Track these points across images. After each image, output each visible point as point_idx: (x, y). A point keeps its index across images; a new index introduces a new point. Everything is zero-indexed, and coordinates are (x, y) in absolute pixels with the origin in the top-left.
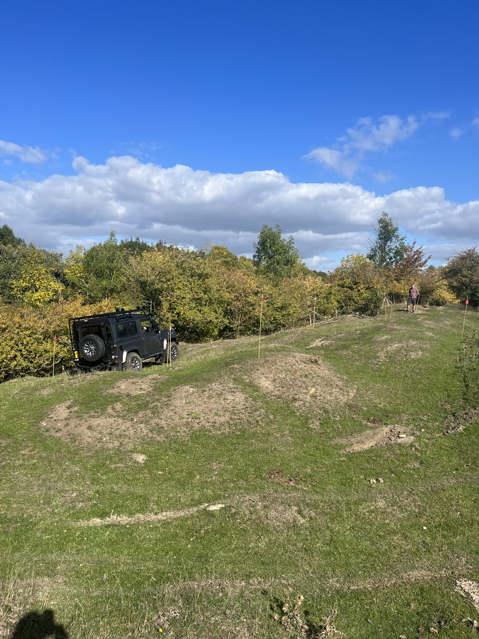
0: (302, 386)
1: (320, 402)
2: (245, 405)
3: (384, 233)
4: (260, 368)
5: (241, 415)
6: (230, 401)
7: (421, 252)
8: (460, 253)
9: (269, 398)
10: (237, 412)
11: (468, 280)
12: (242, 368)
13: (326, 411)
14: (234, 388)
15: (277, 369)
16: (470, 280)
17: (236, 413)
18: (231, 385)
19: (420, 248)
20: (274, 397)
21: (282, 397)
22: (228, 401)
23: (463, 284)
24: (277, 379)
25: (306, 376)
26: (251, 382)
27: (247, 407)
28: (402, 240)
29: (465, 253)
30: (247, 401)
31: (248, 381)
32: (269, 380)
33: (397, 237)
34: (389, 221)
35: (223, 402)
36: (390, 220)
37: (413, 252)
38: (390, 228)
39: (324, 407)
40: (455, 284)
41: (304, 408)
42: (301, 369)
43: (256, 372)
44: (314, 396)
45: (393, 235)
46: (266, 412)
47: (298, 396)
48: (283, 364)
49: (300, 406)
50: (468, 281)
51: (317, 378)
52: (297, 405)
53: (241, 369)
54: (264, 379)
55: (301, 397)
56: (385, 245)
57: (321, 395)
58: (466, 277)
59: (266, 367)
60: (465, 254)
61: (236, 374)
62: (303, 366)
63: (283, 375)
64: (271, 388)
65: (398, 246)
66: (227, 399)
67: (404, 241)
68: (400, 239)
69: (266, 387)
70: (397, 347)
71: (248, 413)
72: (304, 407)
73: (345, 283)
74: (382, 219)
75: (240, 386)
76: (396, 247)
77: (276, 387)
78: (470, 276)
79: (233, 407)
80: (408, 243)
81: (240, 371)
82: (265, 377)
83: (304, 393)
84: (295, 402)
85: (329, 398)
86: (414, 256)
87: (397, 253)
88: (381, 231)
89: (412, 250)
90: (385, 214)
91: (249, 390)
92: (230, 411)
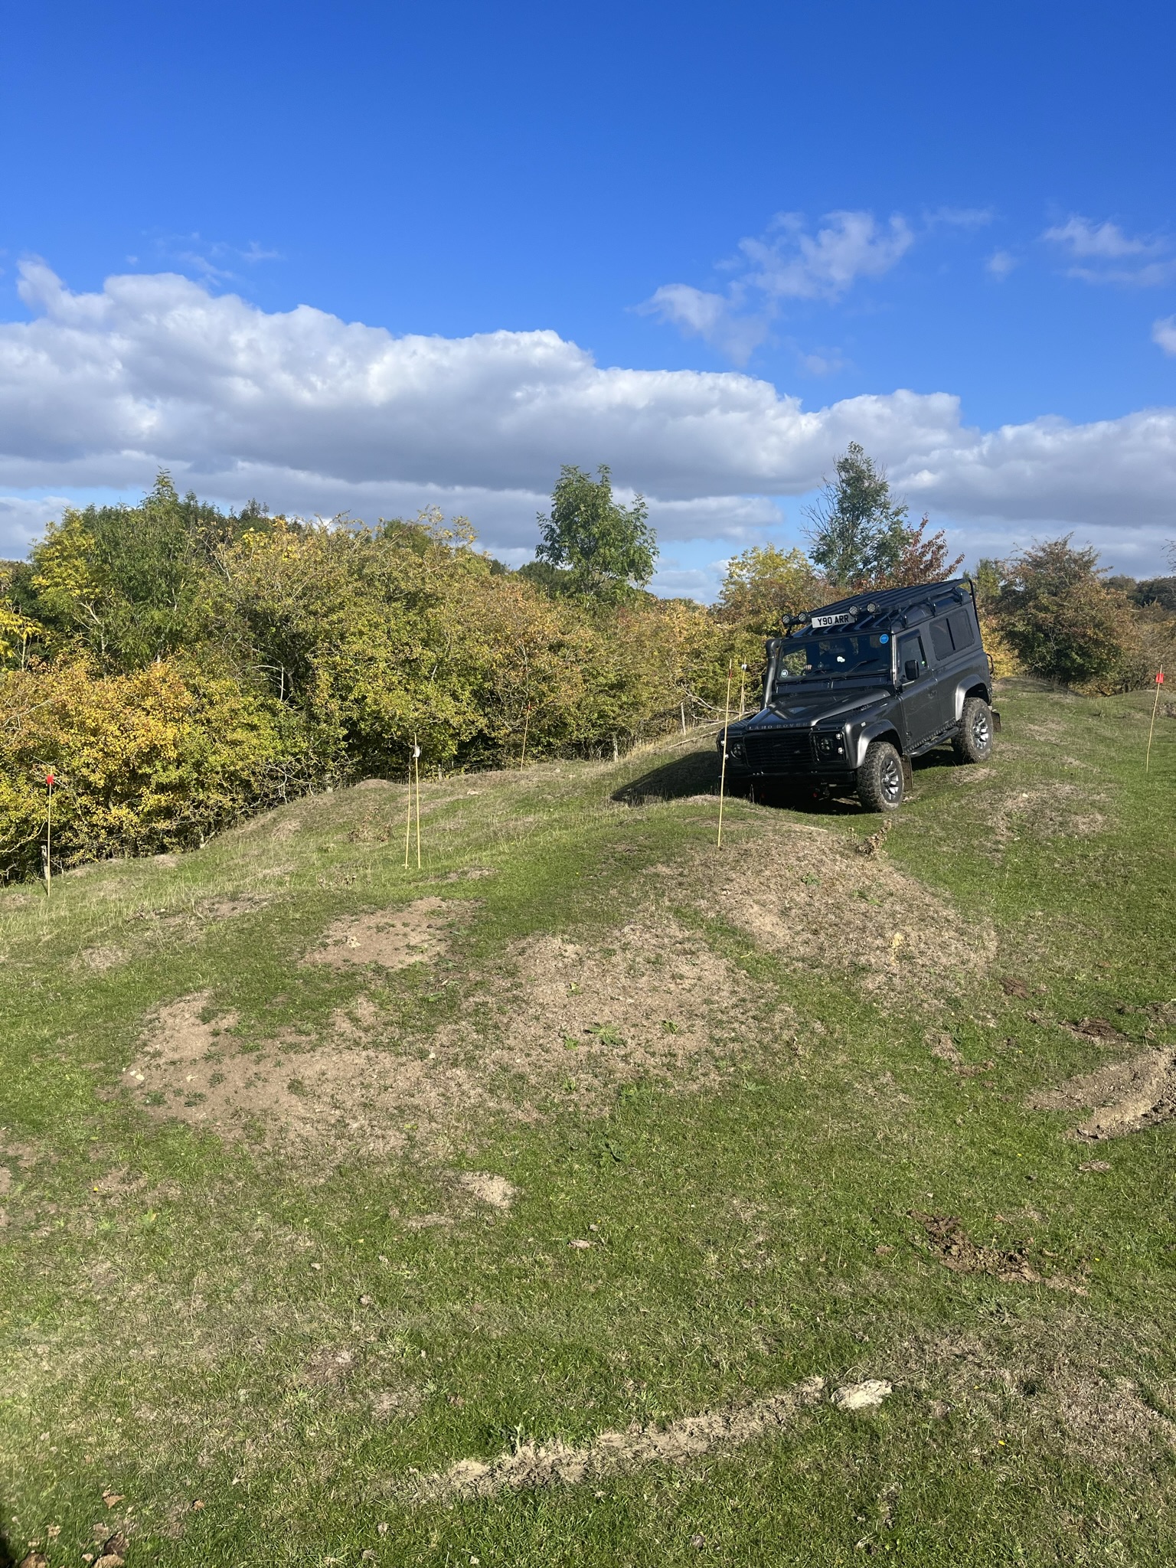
0: (865, 927)
1: (928, 975)
2: (735, 992)
3: (852, 496)
4: (734, 876)
5: (736, 1025)
6: (693, 982)
7: (941, 547)
8: (1032, 551)
9: (787, 965)
10: (725, 1018)
11: (1050, 618)
12: (681, 874)
13: (954, 1003)
14: (689, 939)
15: (780, 876)
16: (1056, 617)
17: (721, 1022)
18: (674, 930)
19: (937, 537)
20: (800, 964)
21: (821, 963)
22: (687, 983)
23: (1039, 627)
24: (790, 909)
25: (862, 896)
26: (722, 919)
27: (744, 1000)
28: (896, 514)
29: (1044, 550)
30: (736, 982)
31: (712, 915)
32: (770, 911)
33: (885, 506)
34: (864, 467)
35: (672, 987)
36: (868, 462)
37: (919, 545)
38: (866, 484)
39: (942, 990)
40: (1020, 627)
41: (892, 994)
42: (842, 875)
43: (727, 887)
44: (904, 957)
45: (875, 501)
46: (798, 1013)
47: (866, 957)
48: (793, 861)
49: (879, 988)
50: (1052, 620)
51: (891, 899)
52: (870, 986)
53: (680, 879)
54: (756, 908)
55: (873, 961)
56: (855, 525)
57: (922, 953)
58: (1046, 609)
59: (749, 873)
60: (1041, 554)
61: (672, 895)
62: (841, 865)
63: (803, 895)
64: (782, 933)
65: (886, 529)
66: (682, 977)
67: (901, 517)
68: (890, 512)
69: (769, 933)
70: (1029, 800)
71: (753, 1017)
72: (893, 990)
73: (765, 622)
74: (847, 460)
75: (699, 934)
76: (880, 532)
77: (797, 933)
78: (1055, 608)
79: (707, 1002)
80: (909, 523)
81: (680, 884)
82: (757, 902)
83: (878, 948)
84: (864, 978)
85: (944, 960)
86: (923, 554)
87: (883, 548)
88: (845, 492)
89: (917, 541)
90: (856, 449)
91: (728, 943)
92: (704, 1018)
